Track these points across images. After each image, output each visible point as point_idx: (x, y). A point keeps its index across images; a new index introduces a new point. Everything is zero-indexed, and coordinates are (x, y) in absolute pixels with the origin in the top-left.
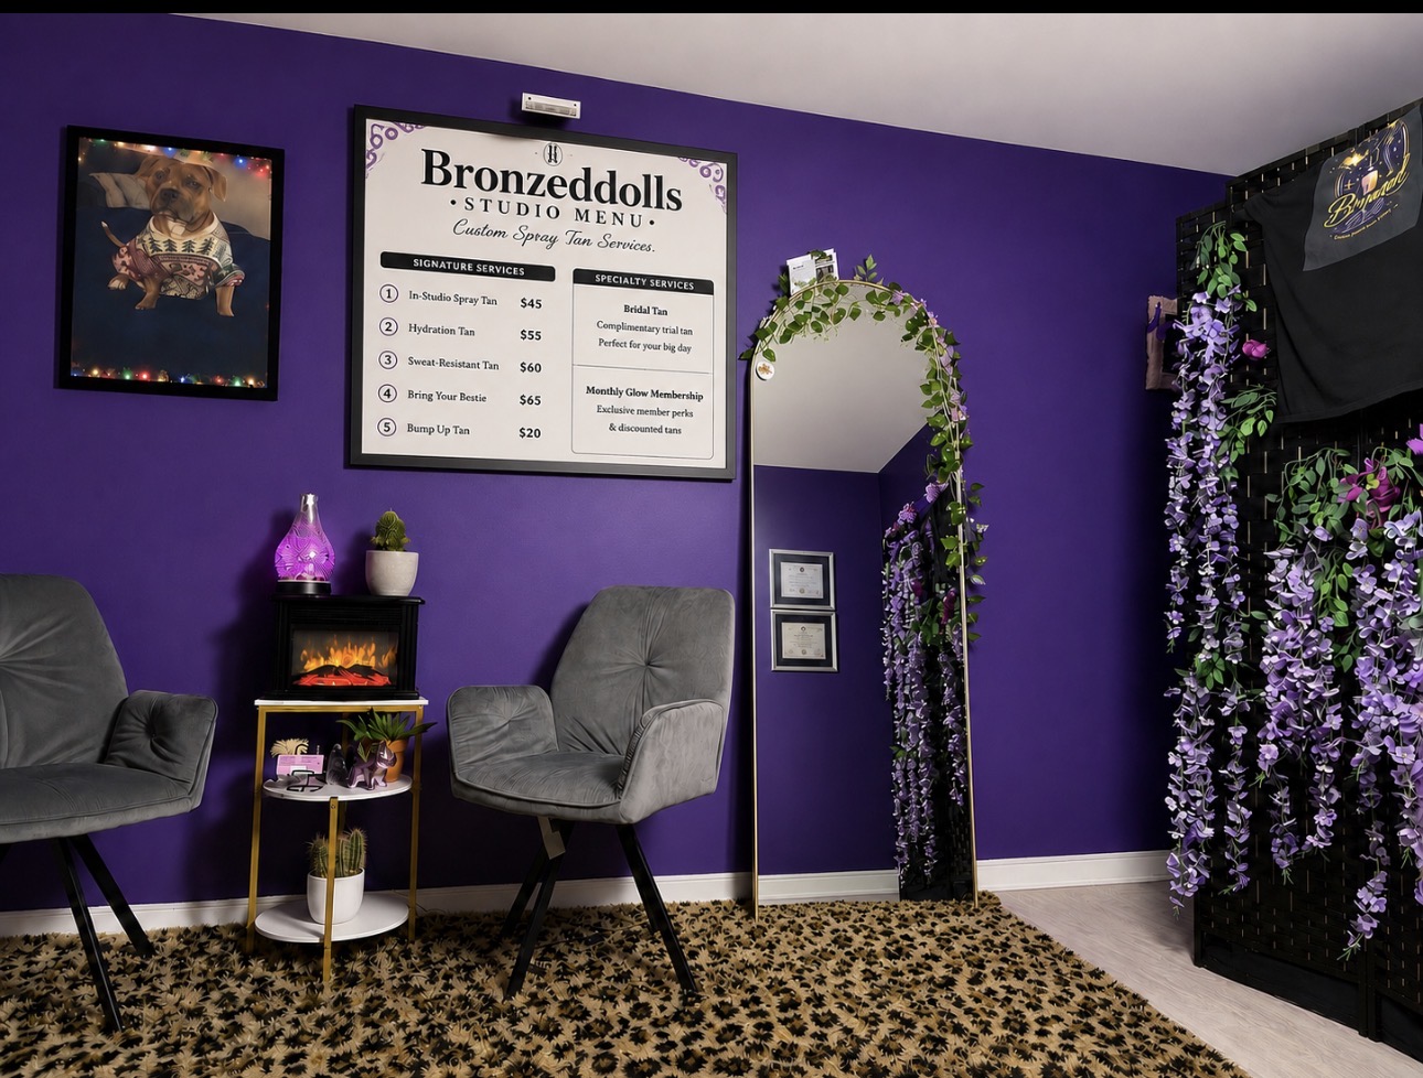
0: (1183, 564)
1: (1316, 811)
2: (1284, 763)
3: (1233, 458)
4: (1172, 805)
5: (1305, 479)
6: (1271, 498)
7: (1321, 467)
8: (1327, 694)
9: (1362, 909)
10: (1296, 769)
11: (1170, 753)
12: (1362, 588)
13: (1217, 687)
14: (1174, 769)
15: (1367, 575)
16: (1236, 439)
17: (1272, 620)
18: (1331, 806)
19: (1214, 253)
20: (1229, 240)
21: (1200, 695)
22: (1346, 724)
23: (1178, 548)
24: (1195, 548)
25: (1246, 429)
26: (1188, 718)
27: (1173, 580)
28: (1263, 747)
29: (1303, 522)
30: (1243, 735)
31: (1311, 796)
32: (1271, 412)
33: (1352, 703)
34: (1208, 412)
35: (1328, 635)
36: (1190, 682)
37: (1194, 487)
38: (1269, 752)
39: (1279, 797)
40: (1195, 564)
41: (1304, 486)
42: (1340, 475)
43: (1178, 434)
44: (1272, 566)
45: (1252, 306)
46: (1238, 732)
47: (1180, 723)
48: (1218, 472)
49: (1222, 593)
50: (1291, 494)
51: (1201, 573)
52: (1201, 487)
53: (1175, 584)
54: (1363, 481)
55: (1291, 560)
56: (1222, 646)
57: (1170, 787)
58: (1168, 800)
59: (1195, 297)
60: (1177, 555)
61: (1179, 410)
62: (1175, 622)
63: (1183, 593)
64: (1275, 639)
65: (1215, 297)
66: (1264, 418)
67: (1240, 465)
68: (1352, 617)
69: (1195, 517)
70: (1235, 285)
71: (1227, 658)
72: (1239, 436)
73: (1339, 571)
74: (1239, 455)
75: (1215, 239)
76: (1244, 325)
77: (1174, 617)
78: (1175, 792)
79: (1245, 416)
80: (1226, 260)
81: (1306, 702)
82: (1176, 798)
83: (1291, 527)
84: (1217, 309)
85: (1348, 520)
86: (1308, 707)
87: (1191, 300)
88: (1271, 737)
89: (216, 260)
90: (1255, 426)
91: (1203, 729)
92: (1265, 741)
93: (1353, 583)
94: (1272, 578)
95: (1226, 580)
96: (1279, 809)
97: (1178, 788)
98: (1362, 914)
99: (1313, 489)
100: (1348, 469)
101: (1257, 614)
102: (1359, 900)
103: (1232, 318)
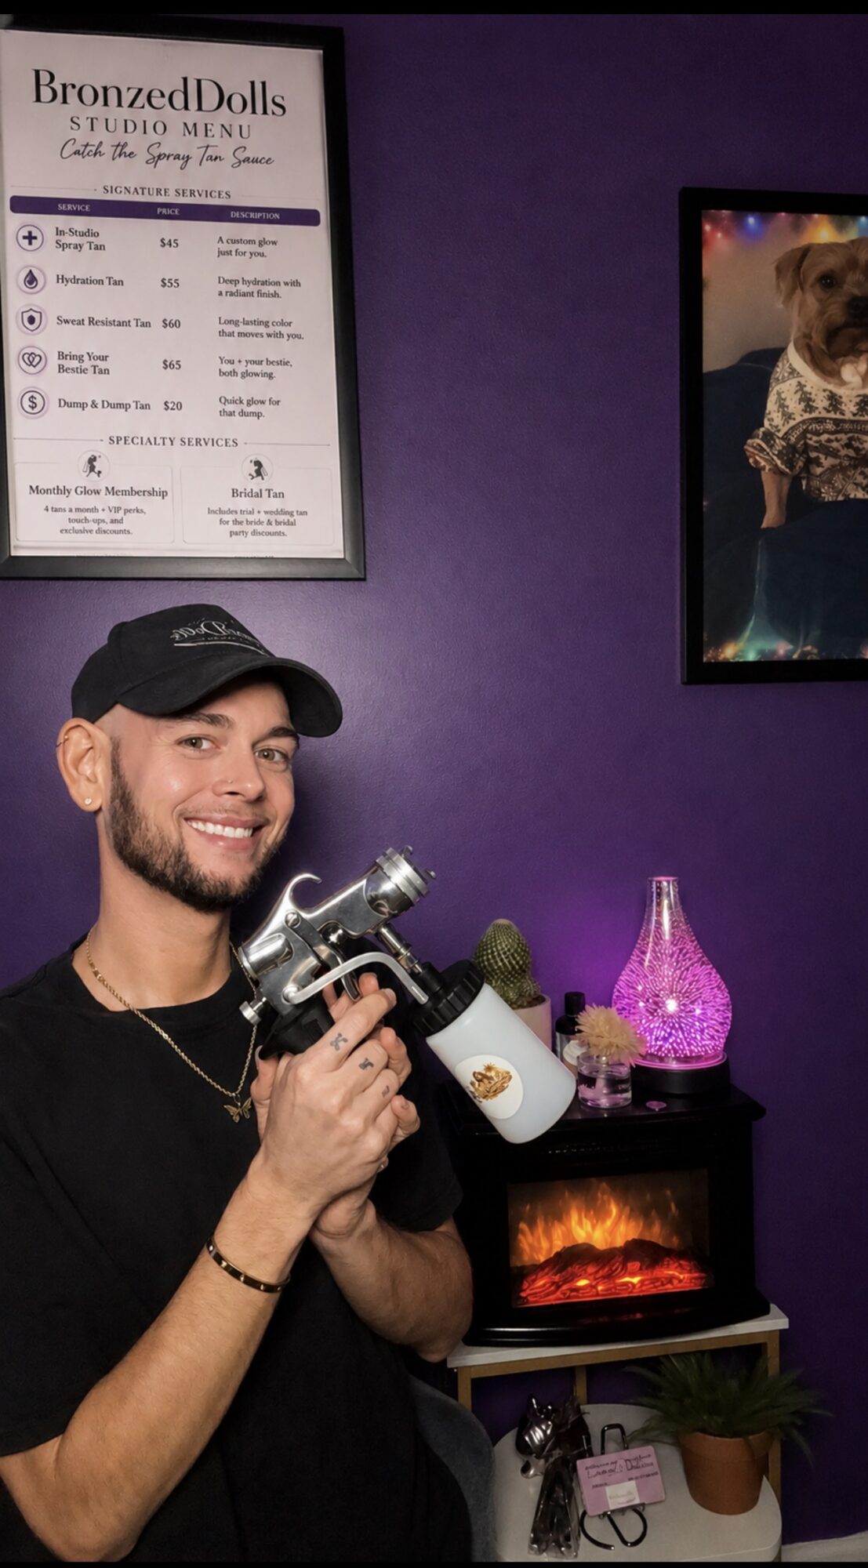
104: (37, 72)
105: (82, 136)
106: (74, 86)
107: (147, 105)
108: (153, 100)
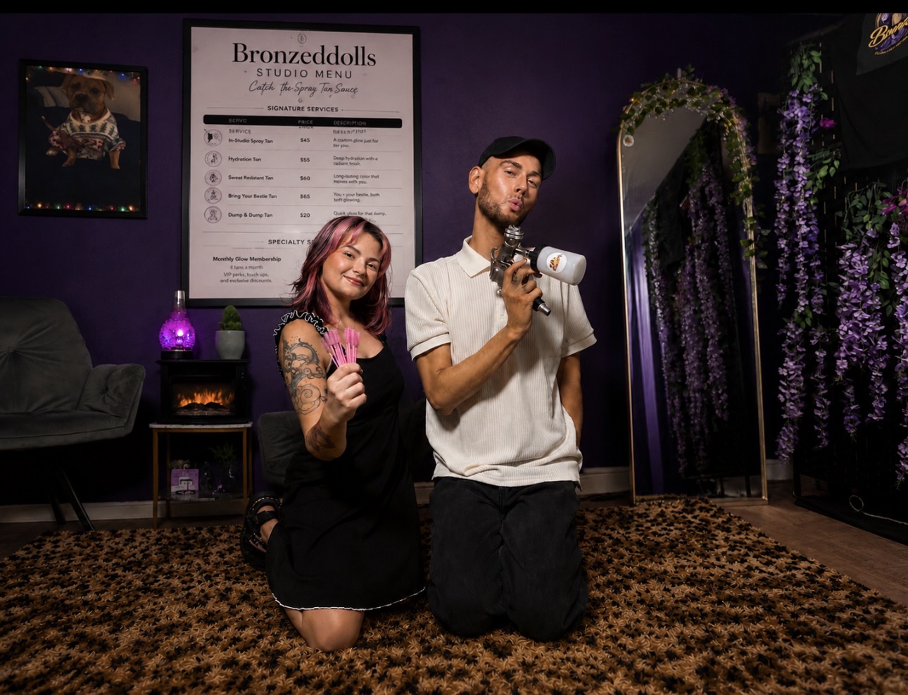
0: (786, 256)
1: (873, 399)
2: (852, 371)
3: (816, 190)
4: (781, 398)
5: (860, 202)
6: (840, 214)
7: (869, 194)
8: (878, 329)
9: (902, 457)
10: (858, 374)
11: (780, 368)
12: (898, 265)
13: (808, 329)
14: (783, 377)
15: (900, 257)
16: (816, 179)
17: (843, 286)
18: (882, 395)
19: (801, 65)
20: (810, 57)
21: (797, 333)
22: (889, 346)
23: (783, 246)
24: (793, 245)
25: (823, 173)
26: (791, 347)
27: (781, 265)
28: (839, 362)
29: (860, 227)
30: (824, 356)
31: (870, 391)
32: (838, 162)
33: (894, 335)
34: (799, 164)
35: (877, 294)
36: (791, 326)
37: (792, 210)
38: (842, 364)
39: (849, 392)
40: (793, 256)
41: (859, 206)
42: (882, 198)
43: (781, 178)
44: (841, 254)
45: (825, 96)
46: (820, 354)
47: (786, 350)
48: (806, 199)
49: (810, 272)
50: (852, 212)
51: (797, 261)
52: (796, 209)
53: (782, 268)
54: (897, 202)
55: (853, 250)
56: (810, 302)
57: (780, 388)
58: (780, 396)
59: (791, 94)
60: (782, 250)
61: (782, 164)
62: (782, 290)
63: (786, 273)
64: (845, 296)
65: (802, 92)
66: (834, 166)
67: (819, 195)
68: (892, 284)
69: (792, 226)
70: (814, 84)
71: (815, 310)
72: (818, 177)
73: (883, 256)
74: (819, 189)
75: (801, 57)
76: (820, 109)
77: (781, 287)
78: (783, 391)
79: (821, 166)
80: (808, 68)
81: (866, 334)
82: (784, 394)
83: (852, 230)
84: (804, 100)
85: (887, 225)
86: (866, 337)
87: (788, 94)
88: (842, 355)
89: (109, 136)
90: (828, 170)
91: (799, 353)
92: (839, 358)
93: (892, 262)
94: (842, 262)
95: (812, 264)
96: (848, 399)
97: (786, 389)
98: (902, 459)
99: (865, 208)
100: (888, 195)
101: (833, 284)
102: (900, 451)
103: (813, 105)
104: (236, 45)
105: (263, 80)
106: (258, 52)
107: (300, 61)
108: (304, 58)
